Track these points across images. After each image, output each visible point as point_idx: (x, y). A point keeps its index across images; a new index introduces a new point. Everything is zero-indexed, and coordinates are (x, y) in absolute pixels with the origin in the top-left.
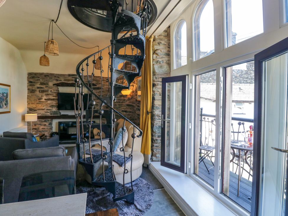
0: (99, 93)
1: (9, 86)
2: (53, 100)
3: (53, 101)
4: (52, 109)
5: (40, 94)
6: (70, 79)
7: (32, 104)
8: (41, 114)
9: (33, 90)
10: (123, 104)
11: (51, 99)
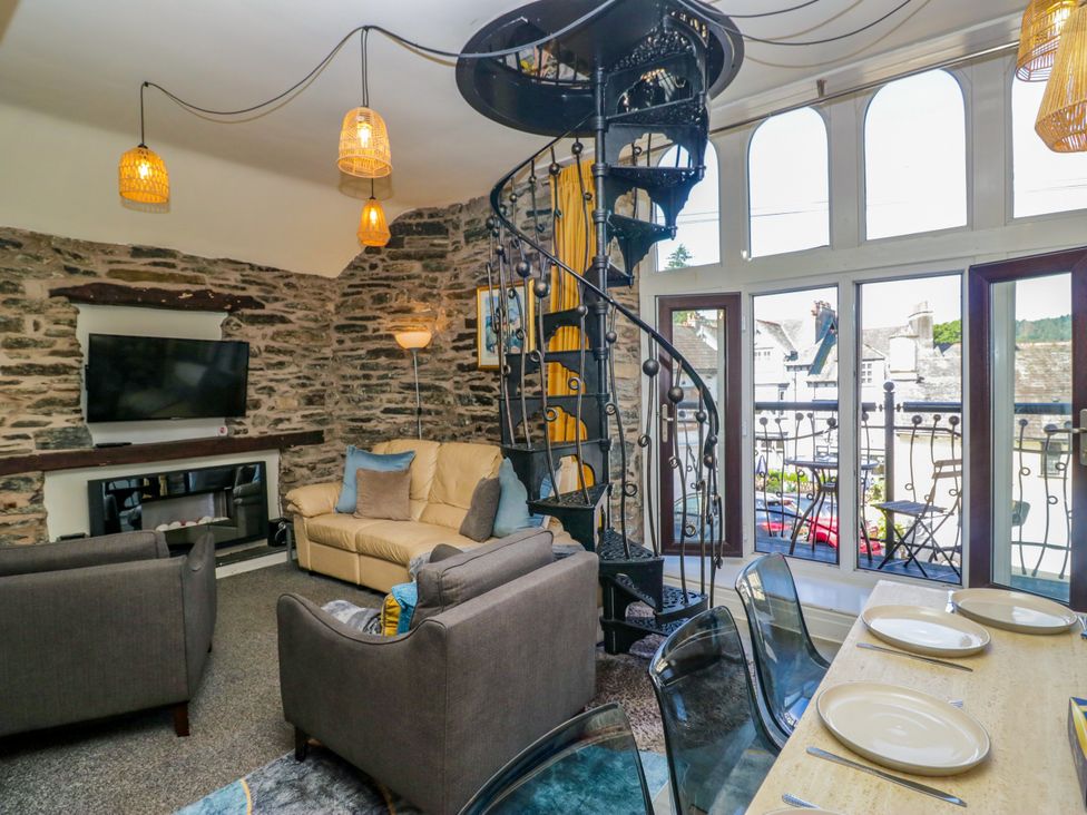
0: (273, 338)
2: (55, 370)
3: (54, 378)
4: (45, 419)
6: (142, 269)
10: (387, 384)
11: (41, 366)
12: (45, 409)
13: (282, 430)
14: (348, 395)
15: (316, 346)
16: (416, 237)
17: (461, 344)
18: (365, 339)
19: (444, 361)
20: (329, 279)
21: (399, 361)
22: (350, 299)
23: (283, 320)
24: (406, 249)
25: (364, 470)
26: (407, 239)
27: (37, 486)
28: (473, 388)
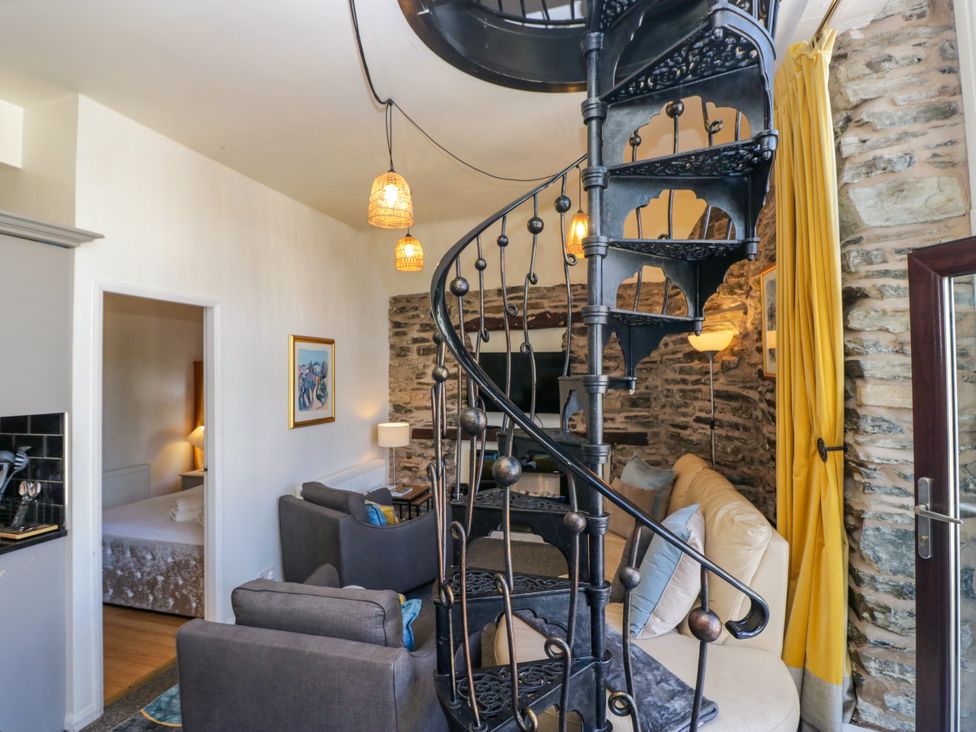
1: (331, 342)
6: (503, 303)
8: (422, 424)
9: (402, 348)
10: (700, 391)
14: (670, 399)
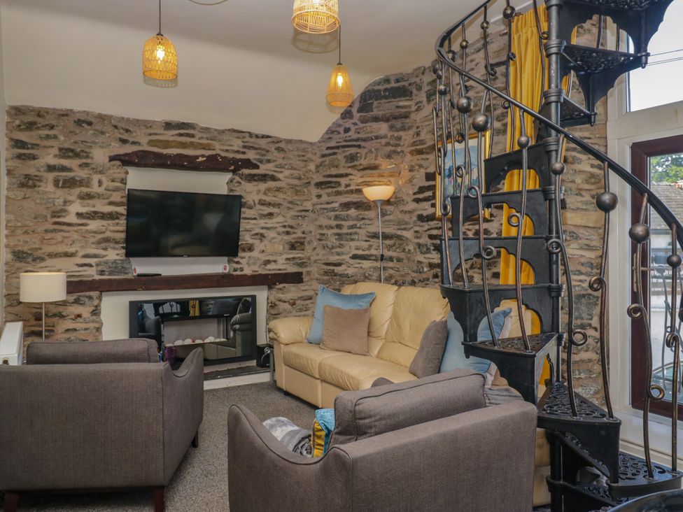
0: (265, 194)
2: (111, 216)
3: (110, 222)
4: (103, 252)
5: (60, 192)
6: (172, 139)
7: (26, 233)
10: (356, 233)
11: (102, 213)
12: (103, 245)
13: (270, 270)
14: (323, 242)
15: (299, 200)
16: (384, 100)
17: (421, 196)
18: (339, 193)
19: (406, 212)
20: (311, 143)
21: (366, 212)
22: (327, 159)
23: (274, 179)
24: (375, 112)
25: (330, 307)
26: (375, 104)
27: (96, 302)
28: (431, 237)
